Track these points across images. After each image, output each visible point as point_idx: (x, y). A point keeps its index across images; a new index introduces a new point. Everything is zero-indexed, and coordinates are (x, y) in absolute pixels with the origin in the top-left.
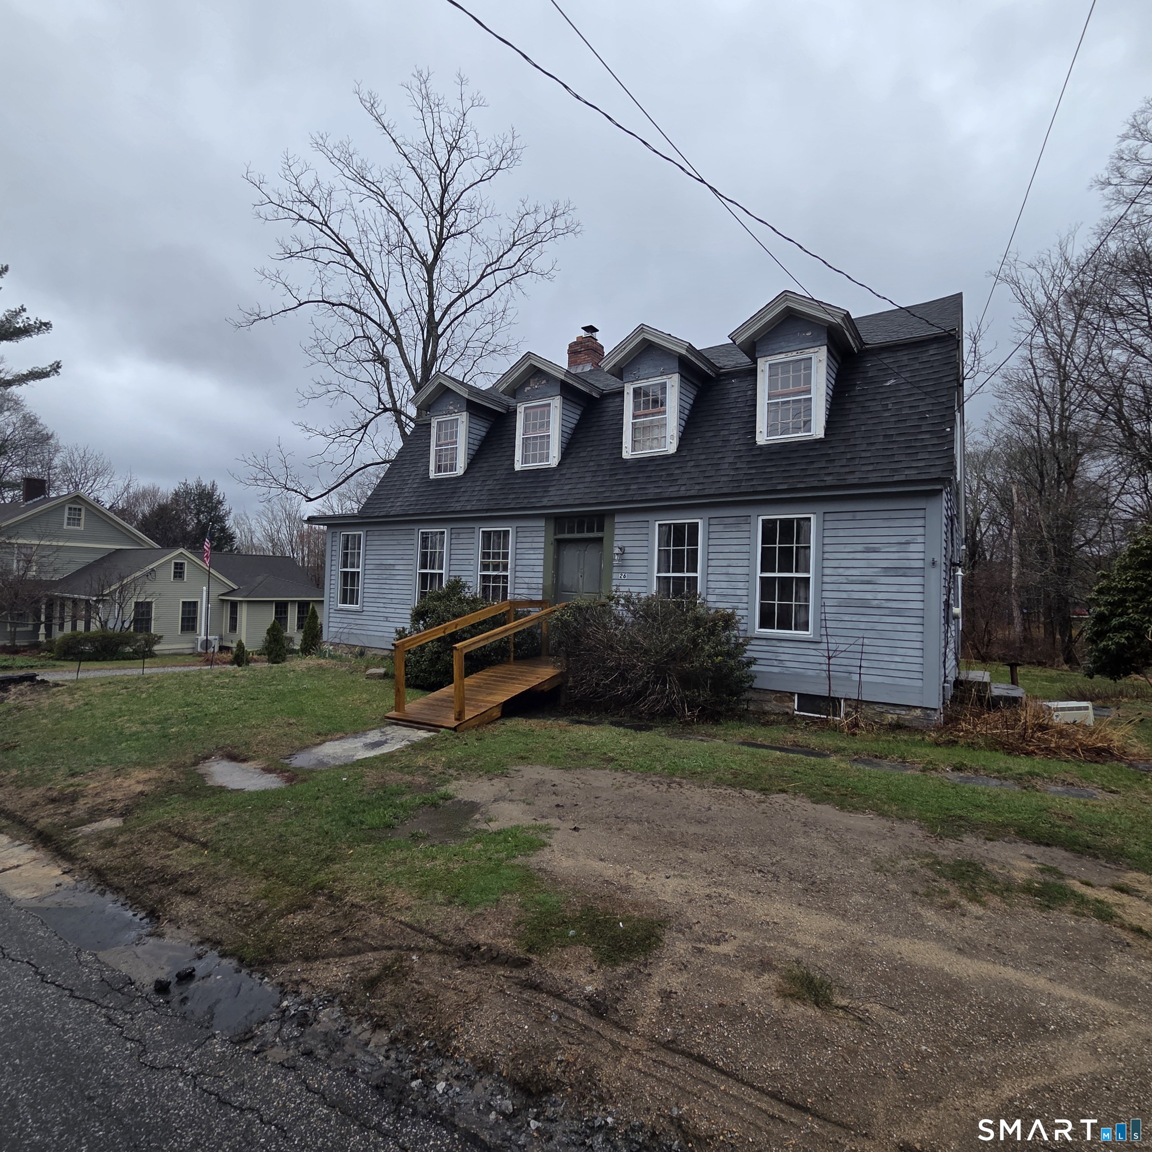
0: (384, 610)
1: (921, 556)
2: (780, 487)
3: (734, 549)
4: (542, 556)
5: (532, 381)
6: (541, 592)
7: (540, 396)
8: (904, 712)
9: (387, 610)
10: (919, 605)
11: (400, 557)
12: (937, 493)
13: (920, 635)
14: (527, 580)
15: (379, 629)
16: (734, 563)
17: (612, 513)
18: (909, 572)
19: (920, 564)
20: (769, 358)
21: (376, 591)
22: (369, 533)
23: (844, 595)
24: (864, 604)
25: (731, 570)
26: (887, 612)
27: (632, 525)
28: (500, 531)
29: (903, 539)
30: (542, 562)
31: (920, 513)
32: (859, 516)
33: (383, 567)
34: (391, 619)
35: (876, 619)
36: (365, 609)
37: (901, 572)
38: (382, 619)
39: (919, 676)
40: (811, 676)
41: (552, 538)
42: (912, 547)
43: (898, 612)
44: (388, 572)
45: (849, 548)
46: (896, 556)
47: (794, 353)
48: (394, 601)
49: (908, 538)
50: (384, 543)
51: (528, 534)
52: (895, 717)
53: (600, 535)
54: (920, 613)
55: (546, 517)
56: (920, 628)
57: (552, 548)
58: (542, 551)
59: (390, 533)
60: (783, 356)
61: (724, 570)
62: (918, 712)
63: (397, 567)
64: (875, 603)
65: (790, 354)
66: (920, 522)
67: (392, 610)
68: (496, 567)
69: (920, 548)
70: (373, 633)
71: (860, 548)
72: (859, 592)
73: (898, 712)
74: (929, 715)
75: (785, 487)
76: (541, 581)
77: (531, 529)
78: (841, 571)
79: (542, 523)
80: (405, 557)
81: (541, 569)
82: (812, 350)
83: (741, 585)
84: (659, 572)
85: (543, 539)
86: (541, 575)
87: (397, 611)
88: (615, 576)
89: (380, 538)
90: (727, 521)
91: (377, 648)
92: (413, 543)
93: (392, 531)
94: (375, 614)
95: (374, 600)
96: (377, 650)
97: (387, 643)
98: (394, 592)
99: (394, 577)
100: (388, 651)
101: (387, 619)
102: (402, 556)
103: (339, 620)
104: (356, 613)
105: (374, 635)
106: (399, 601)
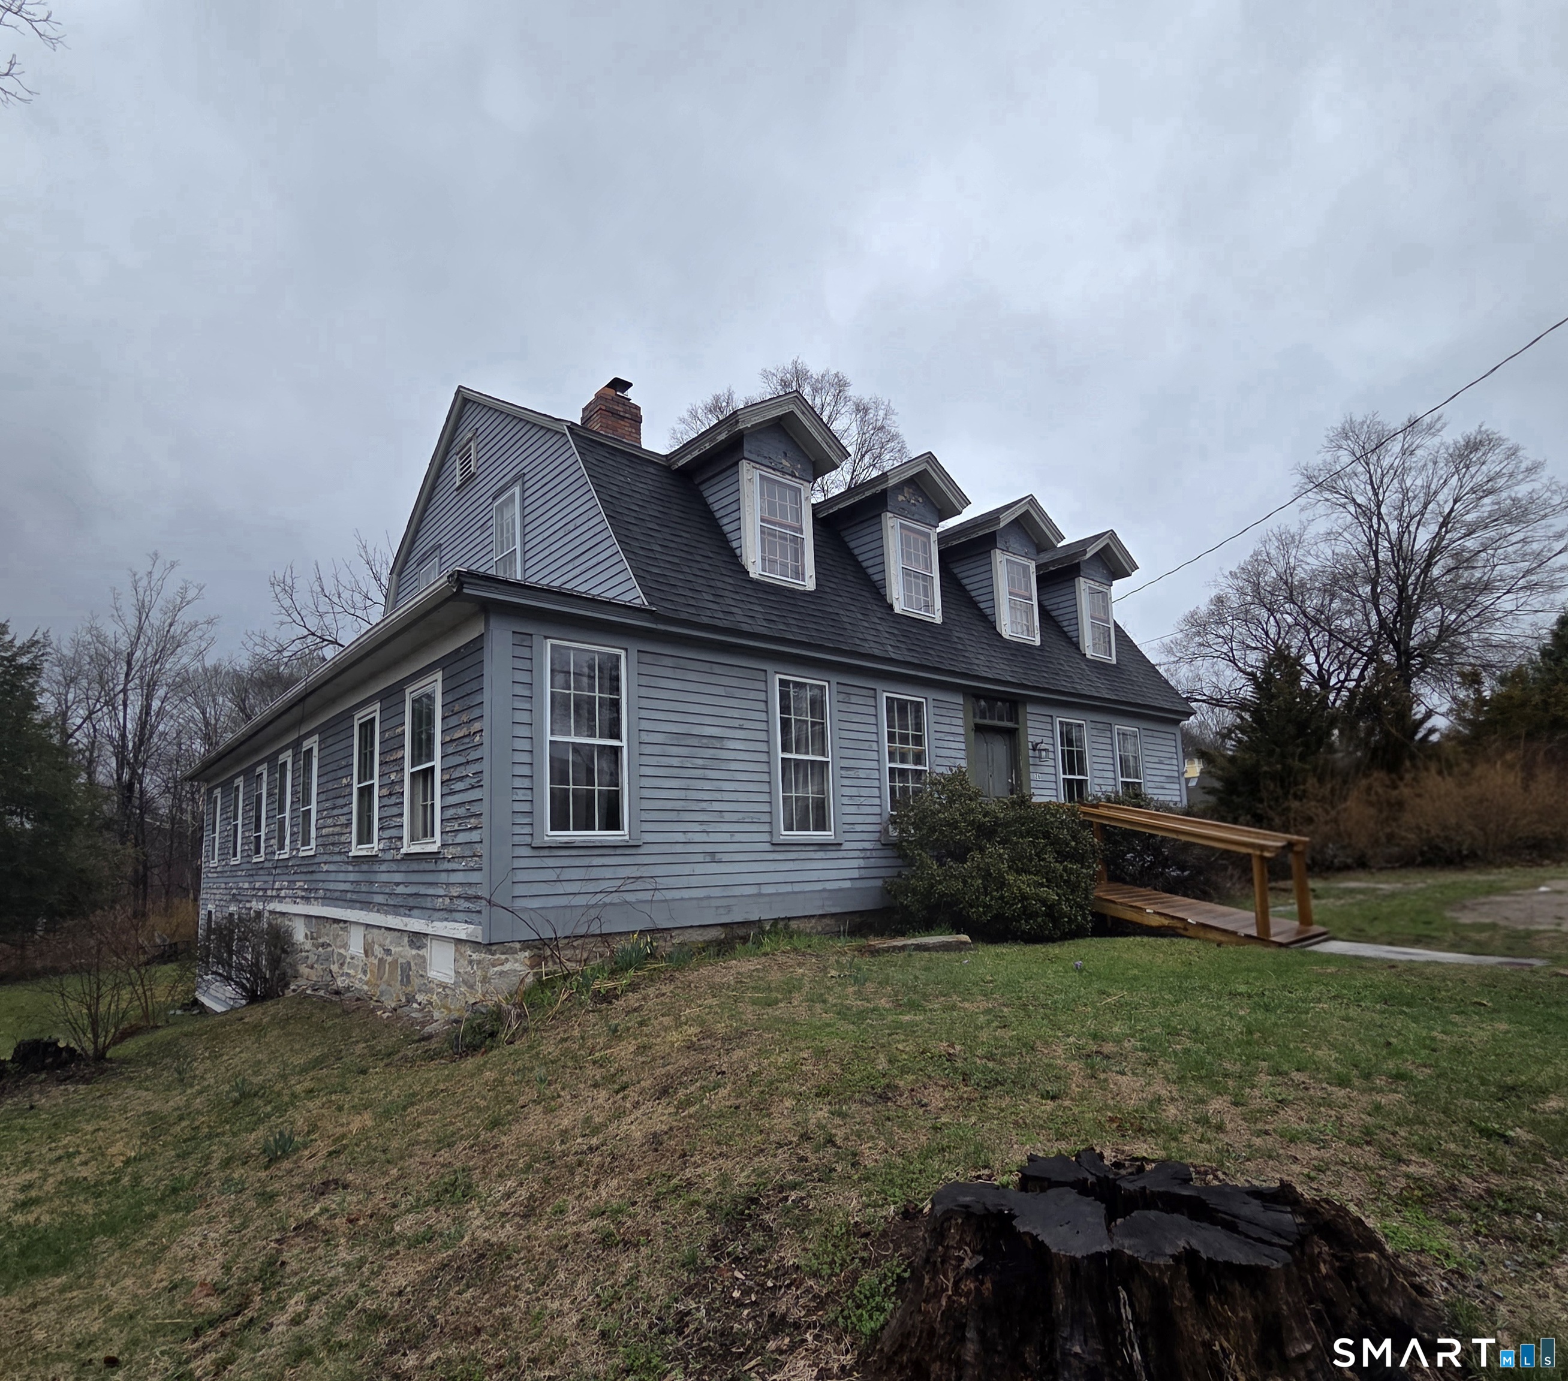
0: (703, 837)
4: (963, 746)
9: (713, 837)
11: (736, 723)
15: (694, 881)
16: (1106, 767)
20: (1086, 580)
21: (681, 794)
22: (646, 658)
25: (1105, 774)
28: (908, 702)
33: (694, 742)
34: (726, 857)
36: (644, 838)
38: (700, 858)
44: (710, 753)
48: (727, 817)
57: (972, 736)
58: (962, 738)
59: (706, 667)
60: (1093, 583)
61: (1101, 774)
63: (731, 744)
65: (1096, 583)
67: (726, 837)
70: (677, 894)
77: (948, 705)
80: (747, 724)
81: (964, 763)
83: (1111, 789)
85: (961, 722)
87: (738, 837)
88: (1032, 776)
89: (679, 674)
91: (691, 927)
92: (764, 698)
93: (709, 664)
94: (679, 848)
95: (673, 816)
96: (690, 931)
97: (722, 911)
98: (726, 796)
99: (724, 766)
100: (719, 928)
101: (713, 857)
102: (742, 722)
103: (552, 875)
104: (619, 851)
105: (682, 899)
106: (740, 816)
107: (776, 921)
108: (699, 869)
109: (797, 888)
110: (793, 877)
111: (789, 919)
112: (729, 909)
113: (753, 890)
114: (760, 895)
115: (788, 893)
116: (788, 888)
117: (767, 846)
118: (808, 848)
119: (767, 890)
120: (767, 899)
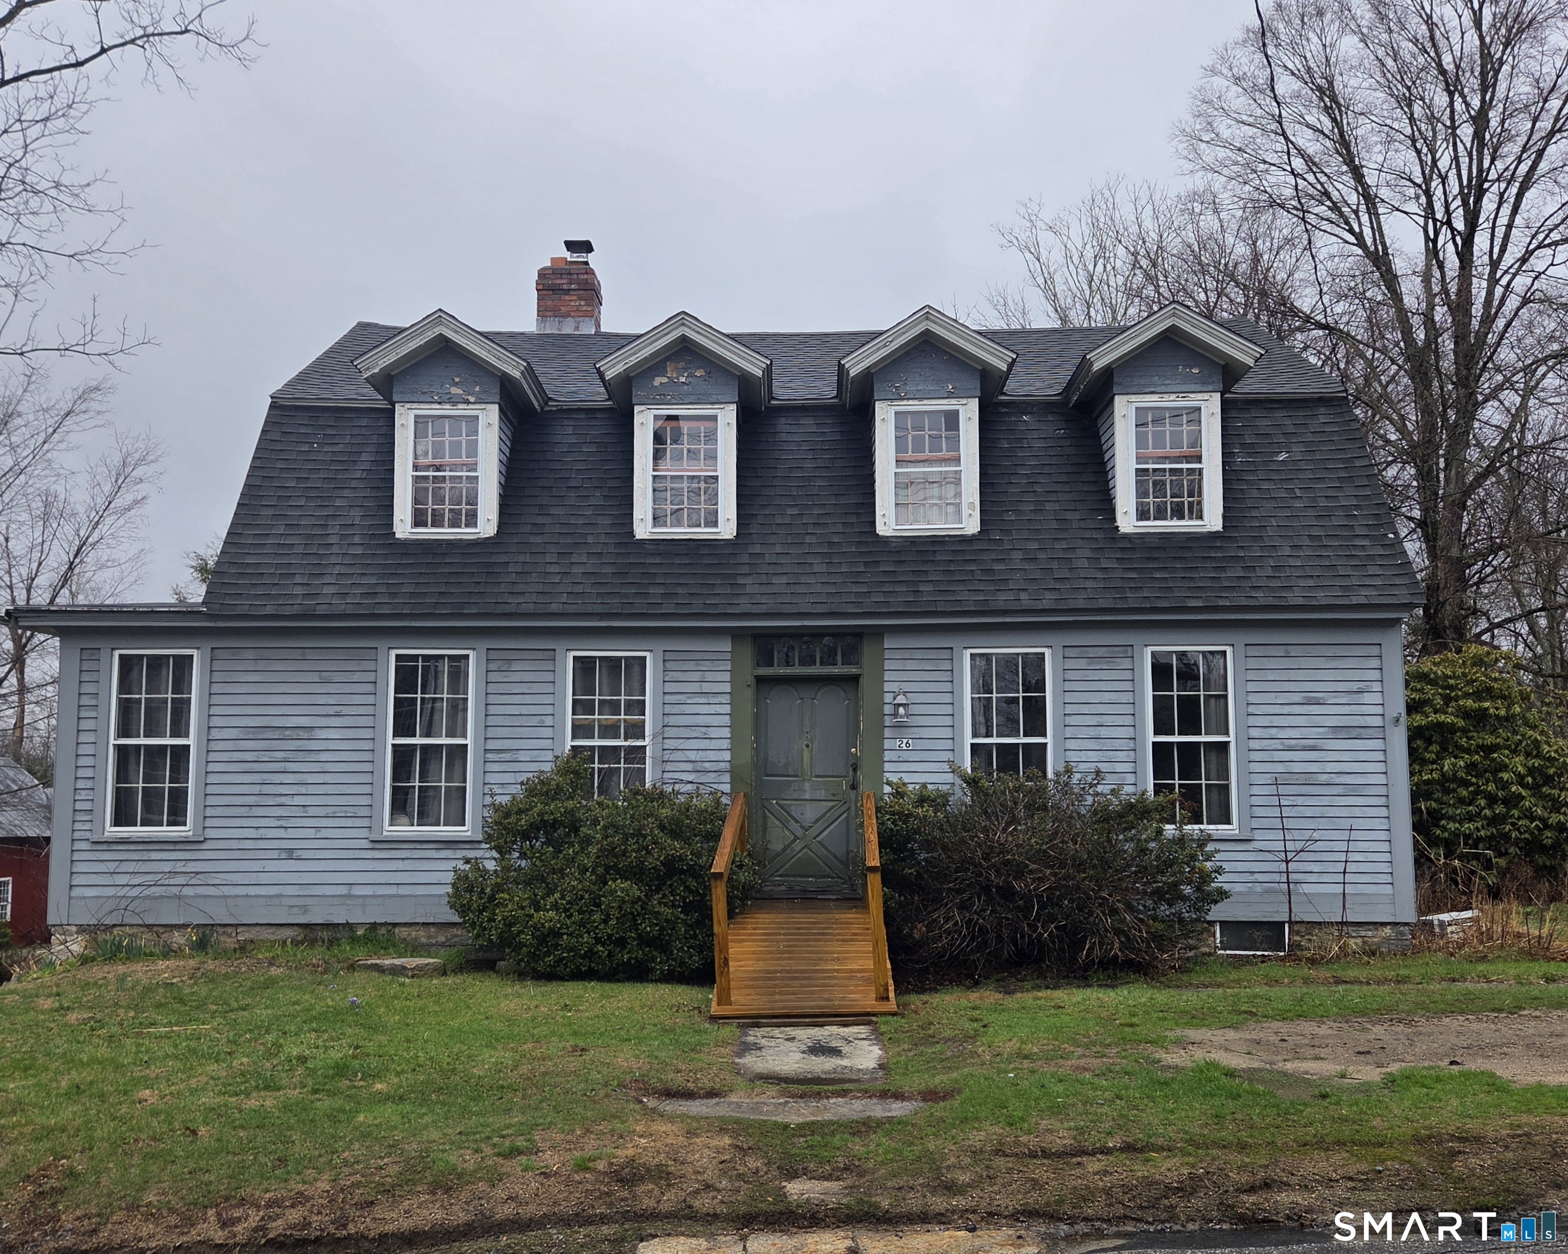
0: (281, 833)
1: (1379, 710)
2: (1192, 603)
3: (1107, 697)
4: (727, 709)
5: (670, 367)
6: (727, 777)
7: (692, 398)
8: (1370, 933)
9: (291, 833)
10: (1381, 779)
11: (331, 710)
12: (1394, 623)
13: (1386, 821)
14: (692, 756)
15: (264, 878)
16: (1108, 720)
17: (879, 633)
18: (1365, 733)
19: (1377, 721)
20: (1133, 398)
21: (256, 789)
22: (220, 654)
23: (1280, 768)
24: (1309, 780)
25: (1104, 732)
26: (1339, 790)
27: (918, 654)
28: (619, 659)
29: (1355, 687)
30: (726, 720)
31: (1375, 651)
32: (1293, 651)
33: (273, 734)
34: (305, 855)
35: (1326, 800)
36: (210, 833)
37: (1354, 733)
38: (274, 854)
39: (1388, 879)
40: (1239, 893)
41: (749, 672)
42: (1367, 698)
43: (1355, 790)
44: (293, 744)
45: (1282, 698)
46: (1346, 710)
47: (1173, 397)
48: (312, 811)
49: (1361, 685)
50: (274, 677)
51: (691, 666)
52: (1359, 941)
53: (854, 670)
54: (1383, 791)
55: (736, 635)
56: (1383, 811)
57: (749, 694)
58: (726, 699)
60: (1155, 397)
61: (1092, 732)
62: (1388, 930)
63: (322, 734)
64: (1323, 778)
65: (1166, 397)
66: (1375, 663)
67: (311, 833)
68: (610, 730)
69: (1377, 698)
70: (241, 891)
71: (1297, 698)
72: (1300, 763)
73: (1363, 933)
74: (1402, 934)
75: (1200, 604)
76: (727, 756)
77: (698, 656)
78: (1273, 732)
79: (726, 646)
80: (345, 710)
81: (726, 733)
82: (1200, 396)
83: (1122, 756)
84: (975, 735)
85: (727, 676)
86: (726, 744)
87: (325, 833)
88: (887, 744)
89: (261, 665)
90: (1093, 652)
91: (257, 924)
92: (373, 680)
93: (300, 651)
94: (249, 844)
95: (243, 811)
96: (258, 929)
97: (295, 910)
98: (311, 790)
99: (313, 757)
100: (296, 928)
101: (290, 854)
102: (339, 708)
103: (112, 867)
104: (179, 847)
105: (247, 896)
106: (329, 810)
107: (374, 926)
108: (270, 866)
109: (404, 891)
110: (399, 878)
111: (395, 925)
112: (305, 909)
113: (343, 890)
114: (349, 896)
115: (390, 896)
116: (392, 890)
117: (365, 844)
118: (425, 846)
119: (357, 891)
120: (360, 901)
